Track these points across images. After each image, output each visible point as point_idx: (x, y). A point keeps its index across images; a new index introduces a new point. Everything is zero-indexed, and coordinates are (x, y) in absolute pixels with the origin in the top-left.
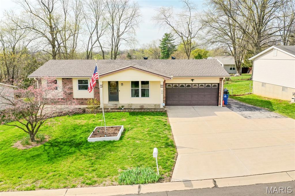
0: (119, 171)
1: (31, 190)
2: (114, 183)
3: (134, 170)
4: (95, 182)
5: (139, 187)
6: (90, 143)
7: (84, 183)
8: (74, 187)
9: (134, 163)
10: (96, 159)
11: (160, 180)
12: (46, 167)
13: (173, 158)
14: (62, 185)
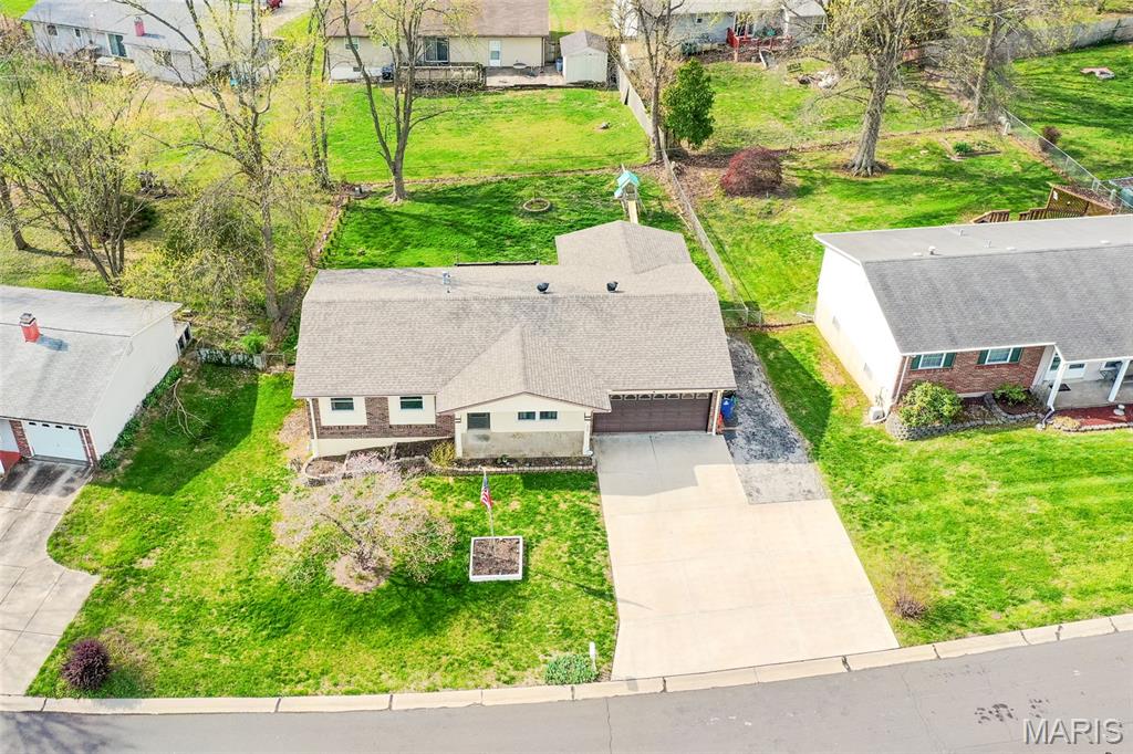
0: (541, 657)
1: (434, 691)
2: (539, 681)
3: (561, 655)
4: (513, 678)
5: (572, 689)
6: (476, 585)
7: (499, 680)
8: (488, 686)
9: (558, 642)
10: (499, 627)
11: (598, 678)
12: (426, 642)
13: (613, 632)
14: (471, 683)
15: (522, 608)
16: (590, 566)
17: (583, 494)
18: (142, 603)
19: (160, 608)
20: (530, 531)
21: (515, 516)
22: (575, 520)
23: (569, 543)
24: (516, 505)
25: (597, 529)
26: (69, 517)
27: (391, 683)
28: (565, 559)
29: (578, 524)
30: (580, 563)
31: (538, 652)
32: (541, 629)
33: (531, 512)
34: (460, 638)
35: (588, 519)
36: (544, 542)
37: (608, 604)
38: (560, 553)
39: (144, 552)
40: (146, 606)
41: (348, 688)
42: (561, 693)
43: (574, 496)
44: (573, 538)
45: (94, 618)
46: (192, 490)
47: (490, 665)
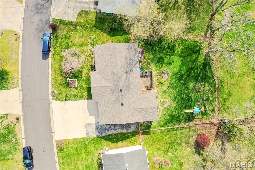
2: (52, 90)
4: (53, 86)
5: (51, 95)
8: (52, 83)
9: (58, 93)
10: (61, 84)
12: (59, 74)
14: (52, 81)
15: (64, 88)
16: (71, 98)
17: (87, 97)
18: (70, 30)
19: (69, 33)
20: (79, 88)
21: (82, 86)
22: (81, 96)
23: (76, 95)
24: (84, 86)
25: (79, 99)
26: (88, 11)
27: (53, 70)
28: (73, 94)
29: (80, 96)
30: (72, 96)
31: (57, 90)
32: (61, 90)
33: (83, 89)
34: (60, 79)
35: (82, 98)
36: (77, 91)
37: (64, 100)
38: (74, 93)
39: (81, 27)
40: (69, 30)
41: (52, 64)
42: (50, 93)
43: (86, 95)
44: (77, 95)
45: (67, 23)
46: (96, 30)
47: (55, 83)
